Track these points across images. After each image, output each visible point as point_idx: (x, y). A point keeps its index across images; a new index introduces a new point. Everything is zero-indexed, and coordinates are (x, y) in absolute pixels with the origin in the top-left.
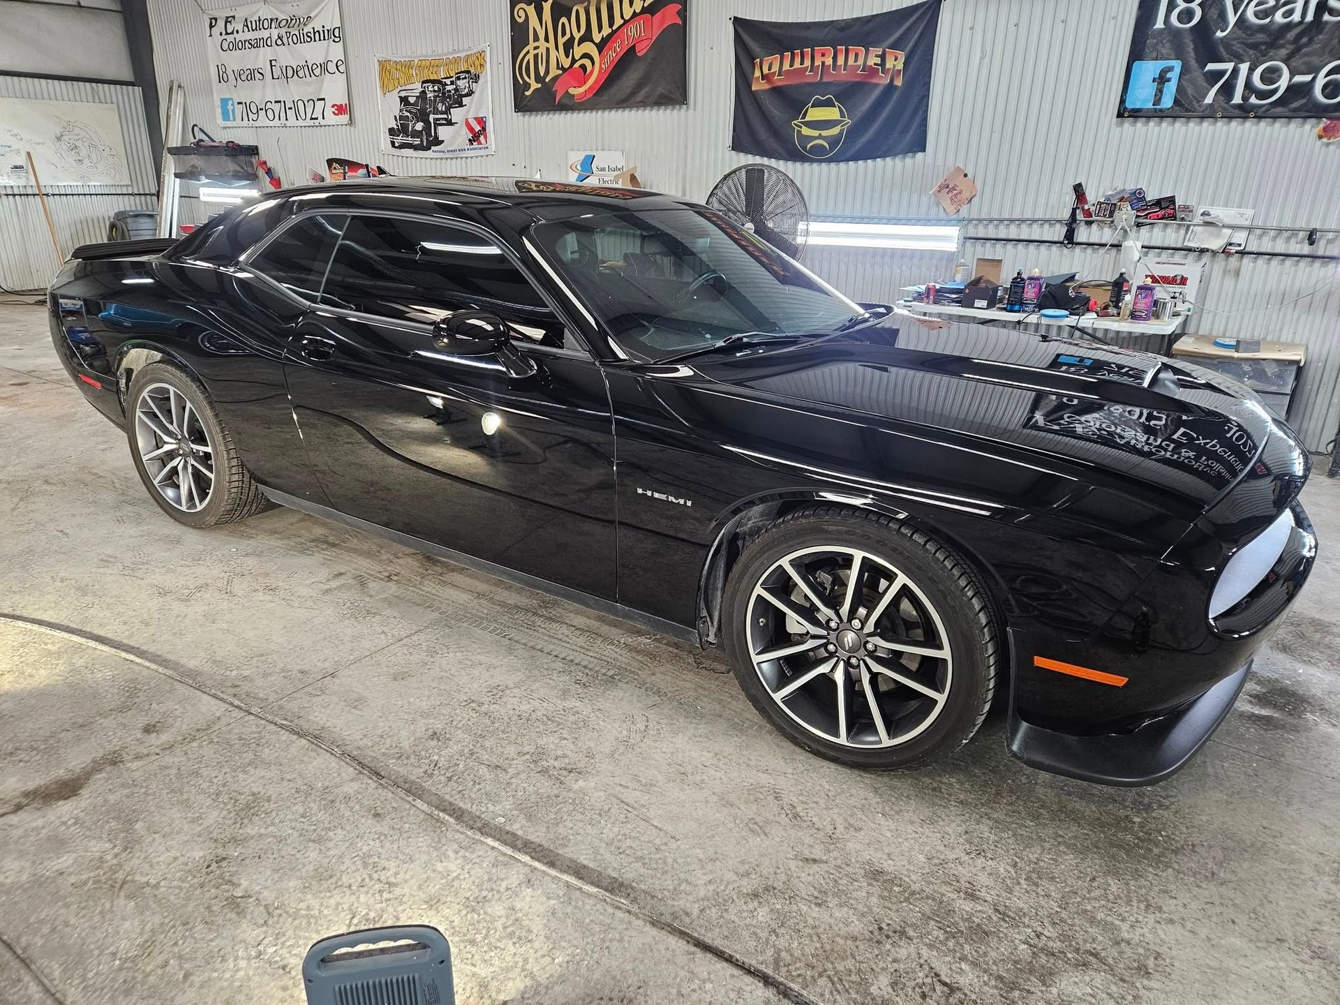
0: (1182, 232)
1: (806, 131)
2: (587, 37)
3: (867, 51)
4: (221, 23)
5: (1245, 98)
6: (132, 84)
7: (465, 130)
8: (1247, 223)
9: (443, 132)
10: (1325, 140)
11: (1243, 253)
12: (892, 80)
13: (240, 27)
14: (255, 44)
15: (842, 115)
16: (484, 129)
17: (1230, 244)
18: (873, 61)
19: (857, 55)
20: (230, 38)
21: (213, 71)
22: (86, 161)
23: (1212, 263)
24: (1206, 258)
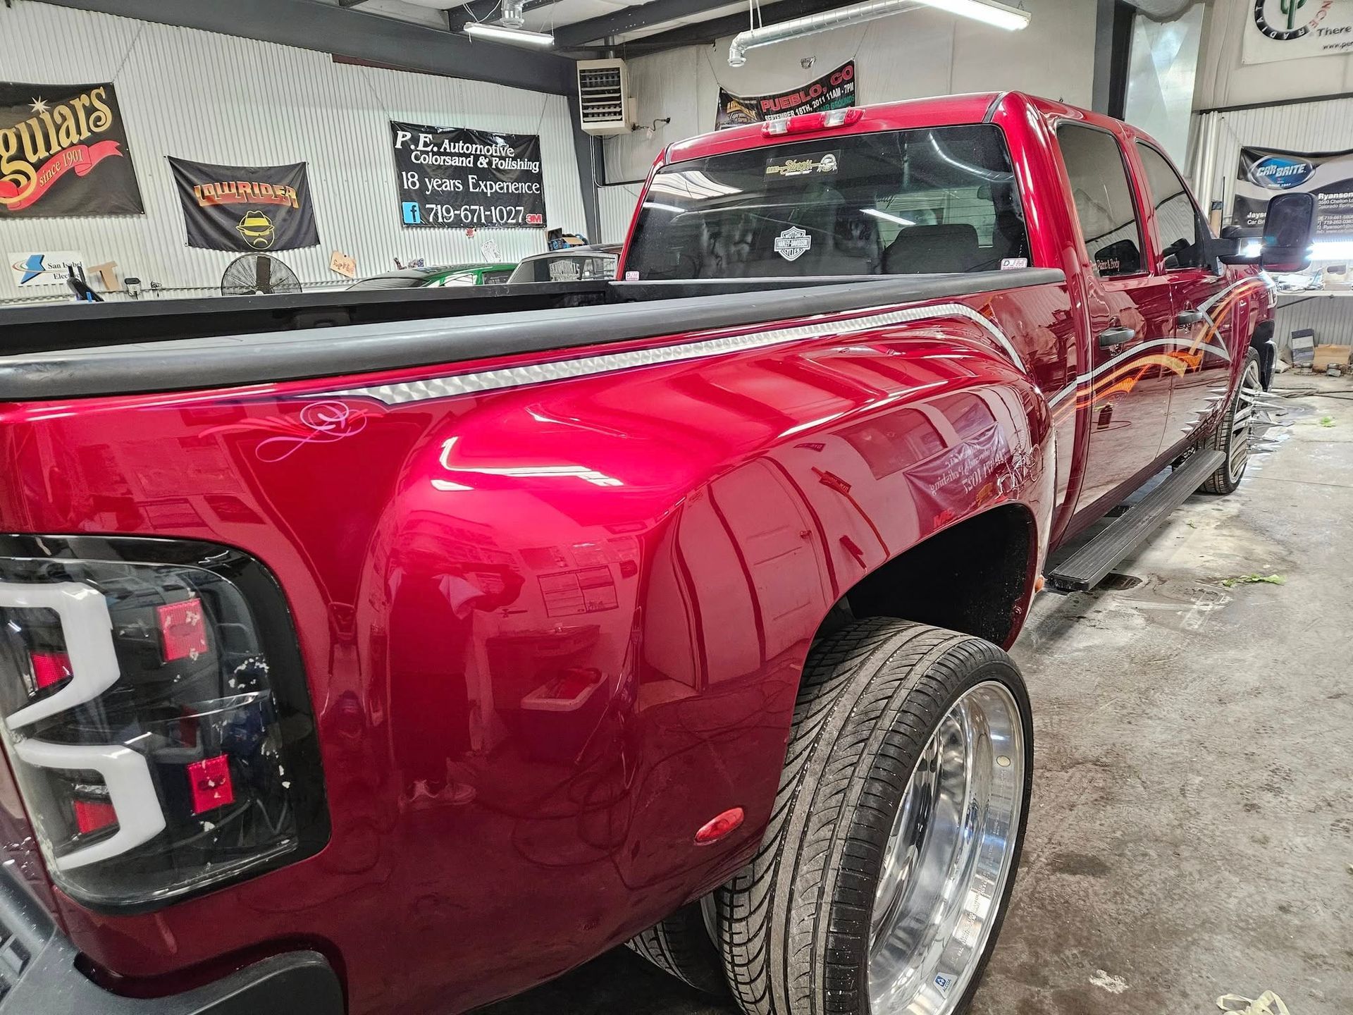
1: (247, 232)
2: (20, 155)
3: (272, 187)
5: (443, 219)
10: (468, 236)
12: (292, 204)
15: (270, 223)
18: (280, 192)
19: (266, 188)
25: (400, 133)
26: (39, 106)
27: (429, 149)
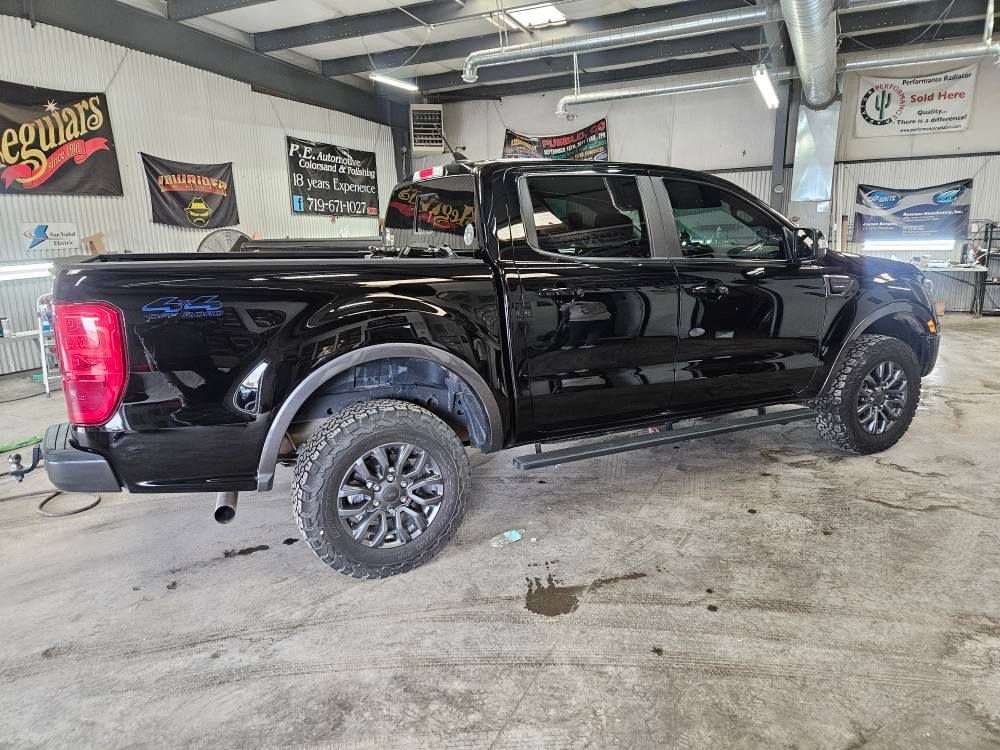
1: (192, 213)
2: (36, 145)
3: (210, 180)
5: (317, 209)
15: (207, 207)
19: (205, 181)
25: (293, 145)
26: (51, 107)
27: (310, 158)
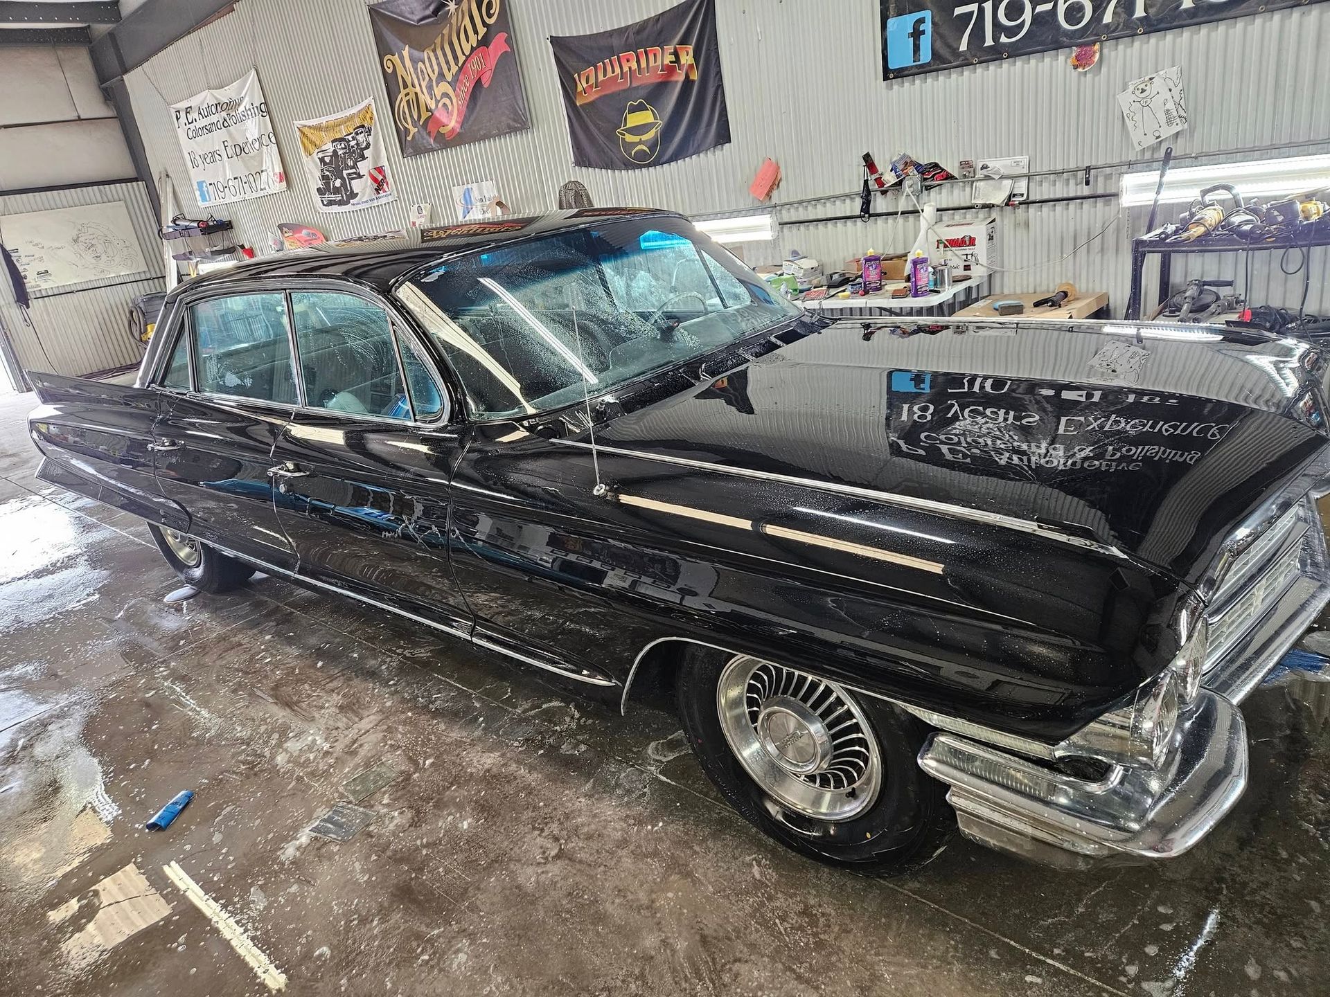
0: (968, 189)
1: (629, 138)
2: (441, 76)
3: (662, 49)
4: (183, 114)
5: (995, 38)
6: (136, 180)
7: (370, 180)
8: (1025, 171)
9: (356, 185)
10: (1080, 70)
11: (1027, 203)
12: (687, 76)
13: (196, 115)
14: (209, 129)
15: (655, 118)
16: (384, 177)
17: (1014, 195)
18: (669, 59)
19: (655, 55)
20: (191, 125)
21: (187, 157)
22: (104, 257)
23: (1002, 216)
24: (995, 214)
26: (452, 7)
